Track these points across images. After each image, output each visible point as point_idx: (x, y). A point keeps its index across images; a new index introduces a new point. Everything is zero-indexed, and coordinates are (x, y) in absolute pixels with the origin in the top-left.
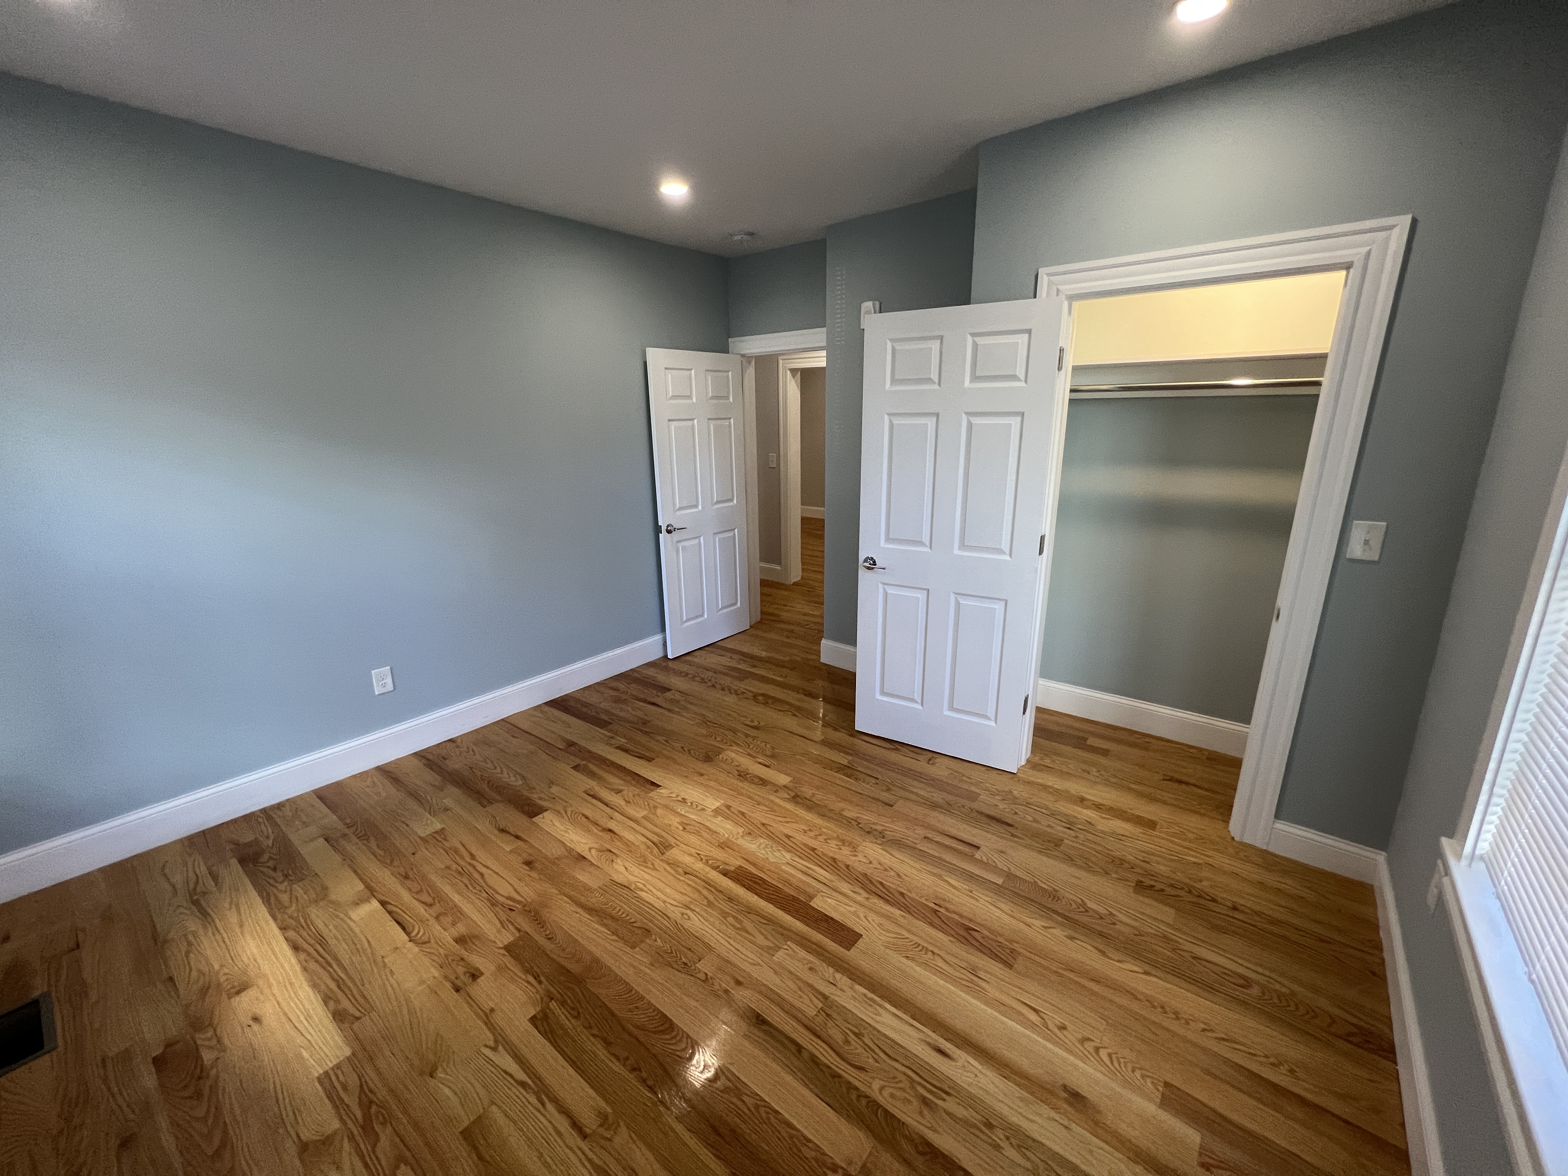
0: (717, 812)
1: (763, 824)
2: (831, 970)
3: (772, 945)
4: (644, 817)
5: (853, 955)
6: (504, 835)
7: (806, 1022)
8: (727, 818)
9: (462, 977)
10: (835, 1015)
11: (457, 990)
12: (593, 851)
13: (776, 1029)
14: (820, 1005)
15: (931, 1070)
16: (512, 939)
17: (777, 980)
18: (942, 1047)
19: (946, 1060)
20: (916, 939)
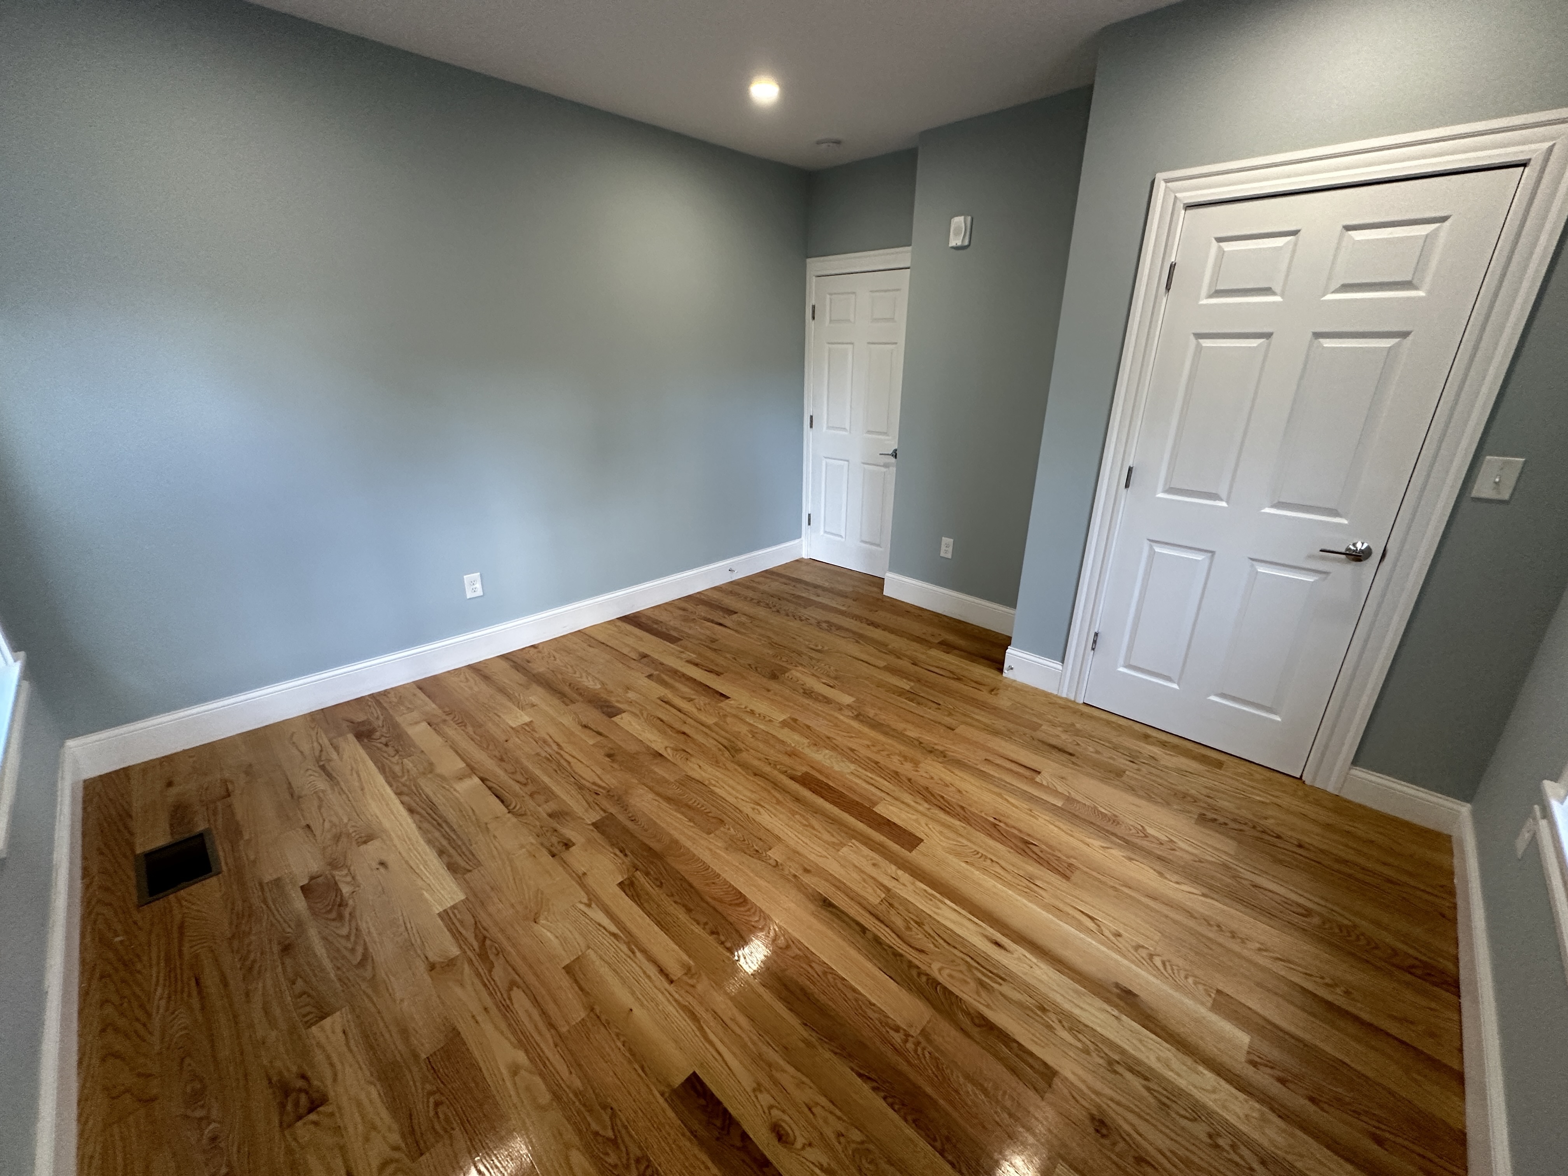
0: (784, 724)
1: (828, 738)
2: (894, 867)
3: (836, 841)
4: (716, 724)
5: (915, 856)
6: (587, 731)
7: (870, 908)
8: (793, 729)
9: (556, 844)
10: (896, 905)
11: (553, 856)
12: (669, 750)
13: (843, 912)
14: (883, 896)
15: (987, 958)
16: (598, 818)
17: (842, 872)
18: (998, 940)
19: (1003, 951)
20: (975, 848)
